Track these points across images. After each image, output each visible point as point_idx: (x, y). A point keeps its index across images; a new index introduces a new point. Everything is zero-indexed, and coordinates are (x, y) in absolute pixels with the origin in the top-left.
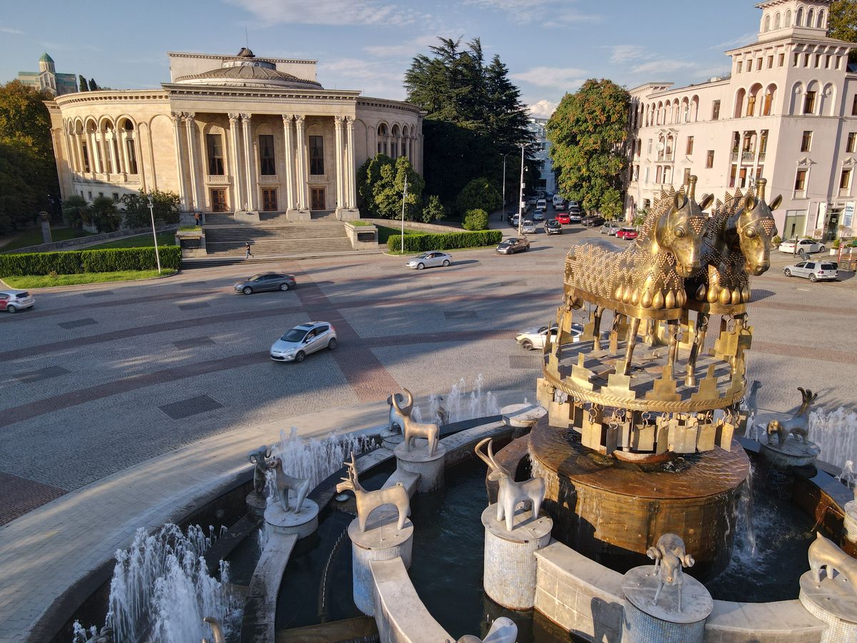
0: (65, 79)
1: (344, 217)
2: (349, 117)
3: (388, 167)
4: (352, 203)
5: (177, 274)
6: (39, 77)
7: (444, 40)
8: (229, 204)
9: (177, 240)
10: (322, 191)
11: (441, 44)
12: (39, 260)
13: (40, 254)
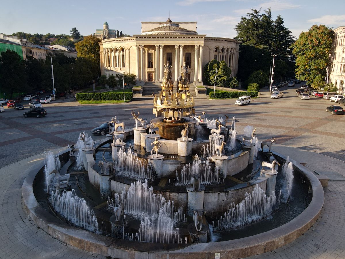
0: (112, 32)
1: (196, 84)
2: (201, 45)
3: (216, 65)
4: (200, 79)
5: (130, 102)
6: (103, 31)
7: (253, 10)
8: (154, 79)
9: (132, 91)
10: (190, 74)
11: (252, 12)
12: (89, 96)
13: (90, 93)
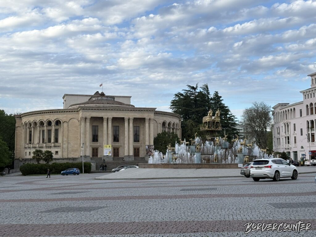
2: (151, 118)
7: (190, 87)
8: (99, 154)
10: (138, 149)
